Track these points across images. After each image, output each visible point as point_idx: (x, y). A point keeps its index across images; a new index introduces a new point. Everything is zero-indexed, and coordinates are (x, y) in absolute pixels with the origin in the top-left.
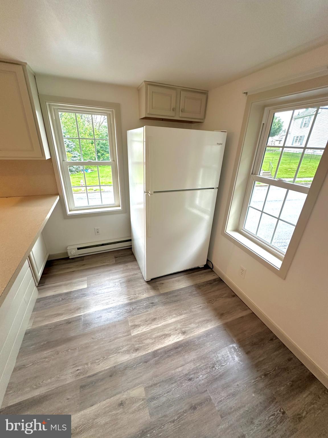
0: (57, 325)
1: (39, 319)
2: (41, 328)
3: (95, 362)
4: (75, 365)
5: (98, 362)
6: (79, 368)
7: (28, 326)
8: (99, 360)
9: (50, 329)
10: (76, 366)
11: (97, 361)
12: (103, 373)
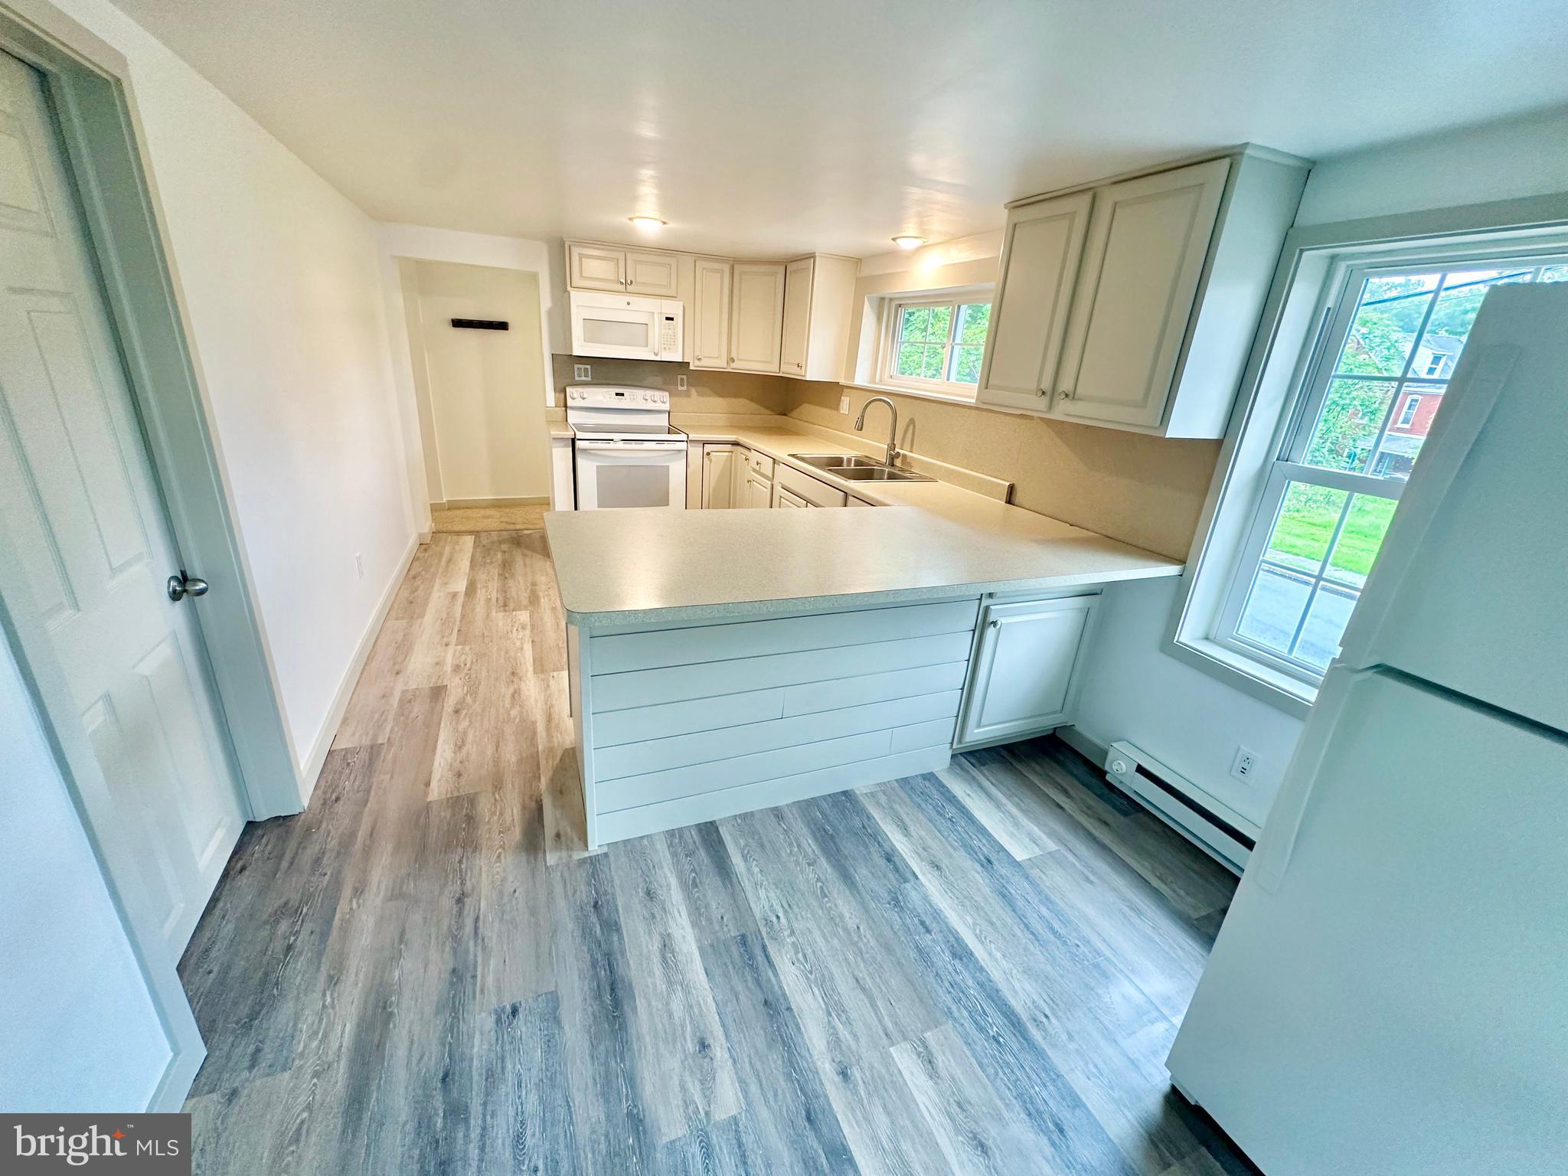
0: (875, 836)
1: (883, 799)
2: (862, 812)
3: (797, 953)
4: (787, 907)
5: (798, 960)
6: (783, 920)
7: (860, 786)
8: (803, 961)
9: (864, 827)
10: (785, 912)
11: (800, 956)
12: (773, 979)
